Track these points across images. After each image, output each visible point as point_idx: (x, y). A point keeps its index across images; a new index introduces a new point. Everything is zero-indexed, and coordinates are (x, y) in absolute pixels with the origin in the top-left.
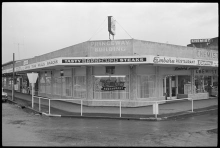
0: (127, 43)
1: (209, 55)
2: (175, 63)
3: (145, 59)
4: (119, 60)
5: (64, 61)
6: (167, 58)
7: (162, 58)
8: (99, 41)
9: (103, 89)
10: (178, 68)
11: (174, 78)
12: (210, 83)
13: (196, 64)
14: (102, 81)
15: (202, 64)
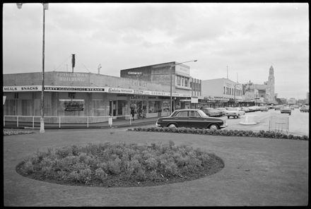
0: (86, 75)
1: (140, 85)
2: (121, 92)
3: (103, 90)
4: (86, 90)
6: (116, 89)
7: (113, 89)
9: (66, 110)
10: (119, 95)
11: (115, 102)
12: (140, 106)
13: (132, 93)
14: (65, 103)
15: (137, 93)
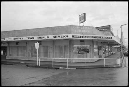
0: (91, 29)
5: (73, 36)
8: (77, 26)
14: (78, 48)
